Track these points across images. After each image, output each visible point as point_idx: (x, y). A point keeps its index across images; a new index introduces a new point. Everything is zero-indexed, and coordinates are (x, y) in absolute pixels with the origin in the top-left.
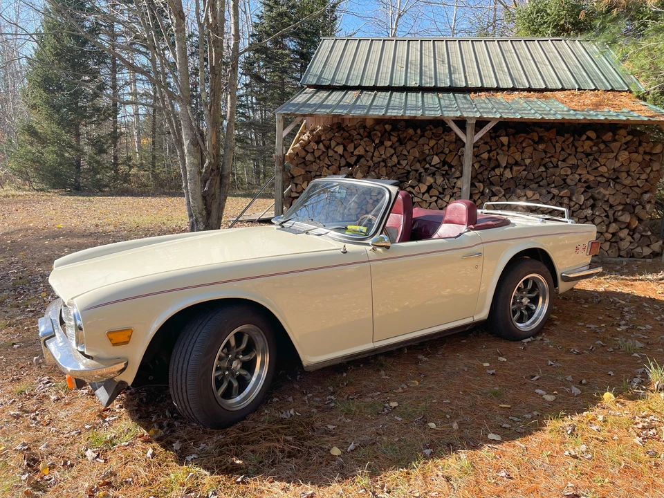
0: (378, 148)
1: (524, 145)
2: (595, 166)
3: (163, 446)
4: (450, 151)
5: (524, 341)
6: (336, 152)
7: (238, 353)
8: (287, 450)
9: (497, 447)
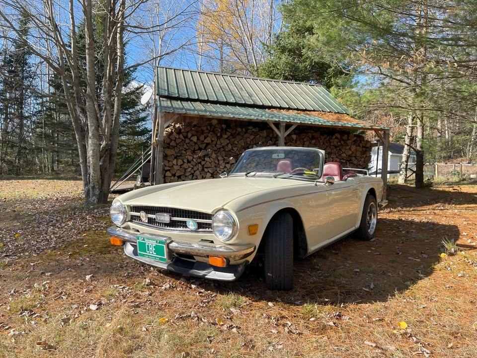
0: (219, 139)
2: (340, 153)
4: (263, 143)
5: (372, 240)
6: (192, 141)
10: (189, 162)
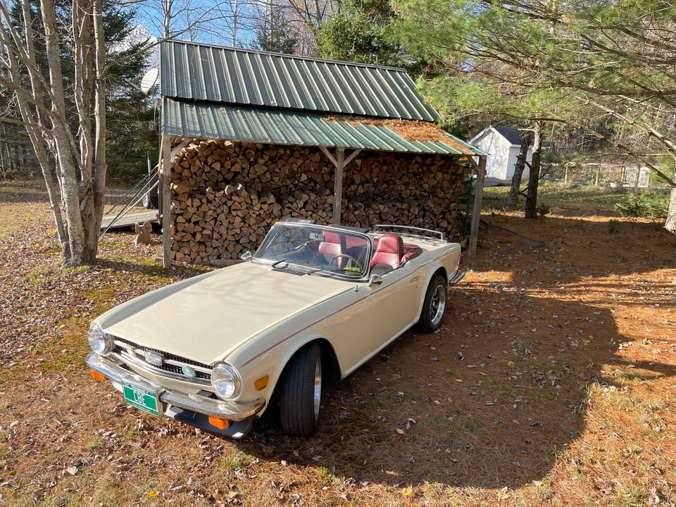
0: (253, 165)
2: (421, 183)
4: (315, 170)
5: (435, 332)
6: (213, 169)
10: (209, 202)
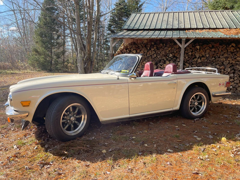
1: (206, 49)
2: (235, 57)
3: (41, 146)
4: (177, 52)
5: (195, 119)
6: (133, 53)
7: (74, 114)
8: (85, 149)
9: (170, 154)
